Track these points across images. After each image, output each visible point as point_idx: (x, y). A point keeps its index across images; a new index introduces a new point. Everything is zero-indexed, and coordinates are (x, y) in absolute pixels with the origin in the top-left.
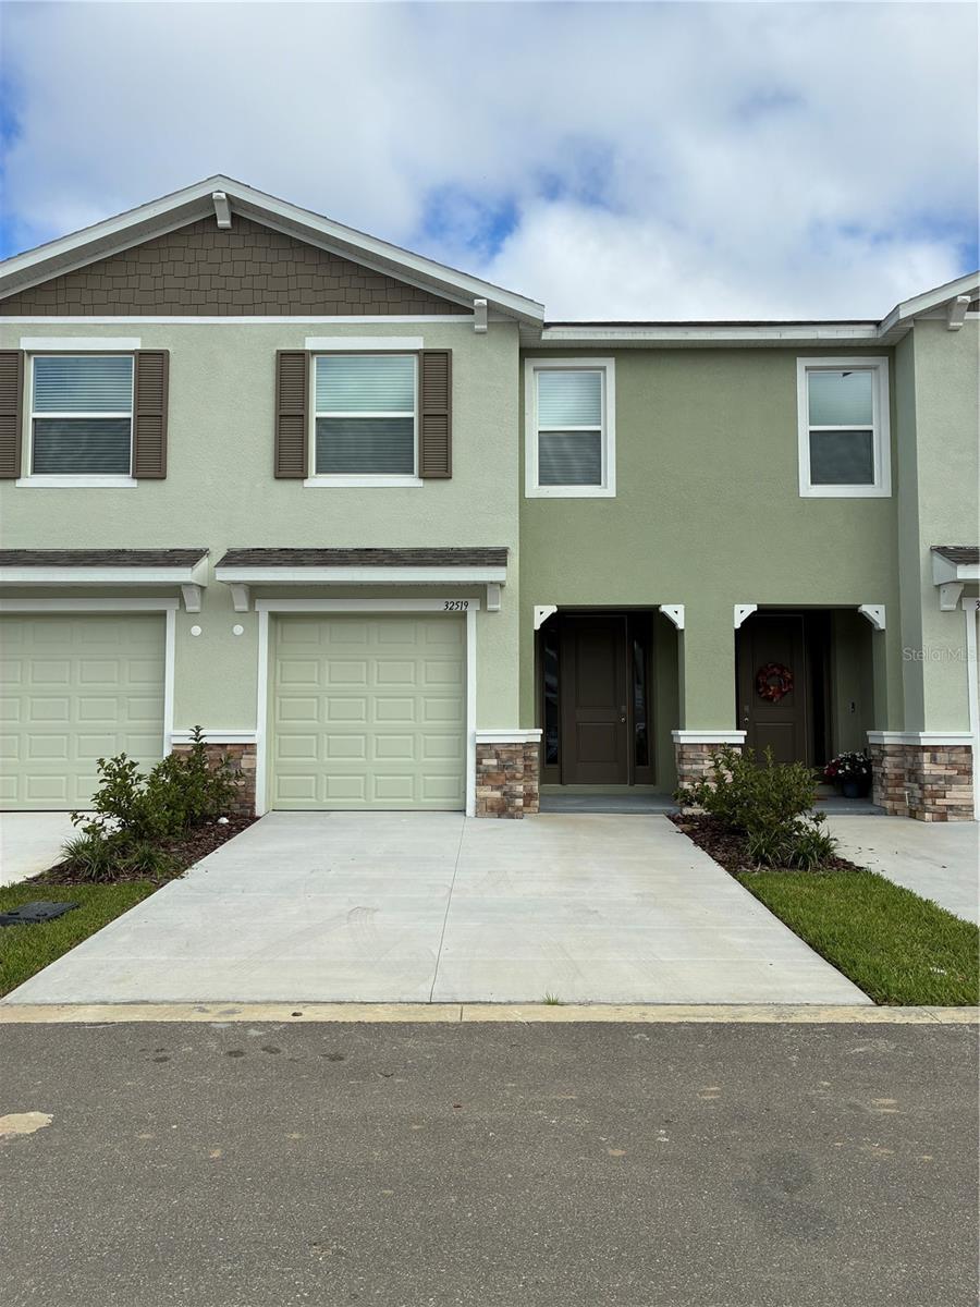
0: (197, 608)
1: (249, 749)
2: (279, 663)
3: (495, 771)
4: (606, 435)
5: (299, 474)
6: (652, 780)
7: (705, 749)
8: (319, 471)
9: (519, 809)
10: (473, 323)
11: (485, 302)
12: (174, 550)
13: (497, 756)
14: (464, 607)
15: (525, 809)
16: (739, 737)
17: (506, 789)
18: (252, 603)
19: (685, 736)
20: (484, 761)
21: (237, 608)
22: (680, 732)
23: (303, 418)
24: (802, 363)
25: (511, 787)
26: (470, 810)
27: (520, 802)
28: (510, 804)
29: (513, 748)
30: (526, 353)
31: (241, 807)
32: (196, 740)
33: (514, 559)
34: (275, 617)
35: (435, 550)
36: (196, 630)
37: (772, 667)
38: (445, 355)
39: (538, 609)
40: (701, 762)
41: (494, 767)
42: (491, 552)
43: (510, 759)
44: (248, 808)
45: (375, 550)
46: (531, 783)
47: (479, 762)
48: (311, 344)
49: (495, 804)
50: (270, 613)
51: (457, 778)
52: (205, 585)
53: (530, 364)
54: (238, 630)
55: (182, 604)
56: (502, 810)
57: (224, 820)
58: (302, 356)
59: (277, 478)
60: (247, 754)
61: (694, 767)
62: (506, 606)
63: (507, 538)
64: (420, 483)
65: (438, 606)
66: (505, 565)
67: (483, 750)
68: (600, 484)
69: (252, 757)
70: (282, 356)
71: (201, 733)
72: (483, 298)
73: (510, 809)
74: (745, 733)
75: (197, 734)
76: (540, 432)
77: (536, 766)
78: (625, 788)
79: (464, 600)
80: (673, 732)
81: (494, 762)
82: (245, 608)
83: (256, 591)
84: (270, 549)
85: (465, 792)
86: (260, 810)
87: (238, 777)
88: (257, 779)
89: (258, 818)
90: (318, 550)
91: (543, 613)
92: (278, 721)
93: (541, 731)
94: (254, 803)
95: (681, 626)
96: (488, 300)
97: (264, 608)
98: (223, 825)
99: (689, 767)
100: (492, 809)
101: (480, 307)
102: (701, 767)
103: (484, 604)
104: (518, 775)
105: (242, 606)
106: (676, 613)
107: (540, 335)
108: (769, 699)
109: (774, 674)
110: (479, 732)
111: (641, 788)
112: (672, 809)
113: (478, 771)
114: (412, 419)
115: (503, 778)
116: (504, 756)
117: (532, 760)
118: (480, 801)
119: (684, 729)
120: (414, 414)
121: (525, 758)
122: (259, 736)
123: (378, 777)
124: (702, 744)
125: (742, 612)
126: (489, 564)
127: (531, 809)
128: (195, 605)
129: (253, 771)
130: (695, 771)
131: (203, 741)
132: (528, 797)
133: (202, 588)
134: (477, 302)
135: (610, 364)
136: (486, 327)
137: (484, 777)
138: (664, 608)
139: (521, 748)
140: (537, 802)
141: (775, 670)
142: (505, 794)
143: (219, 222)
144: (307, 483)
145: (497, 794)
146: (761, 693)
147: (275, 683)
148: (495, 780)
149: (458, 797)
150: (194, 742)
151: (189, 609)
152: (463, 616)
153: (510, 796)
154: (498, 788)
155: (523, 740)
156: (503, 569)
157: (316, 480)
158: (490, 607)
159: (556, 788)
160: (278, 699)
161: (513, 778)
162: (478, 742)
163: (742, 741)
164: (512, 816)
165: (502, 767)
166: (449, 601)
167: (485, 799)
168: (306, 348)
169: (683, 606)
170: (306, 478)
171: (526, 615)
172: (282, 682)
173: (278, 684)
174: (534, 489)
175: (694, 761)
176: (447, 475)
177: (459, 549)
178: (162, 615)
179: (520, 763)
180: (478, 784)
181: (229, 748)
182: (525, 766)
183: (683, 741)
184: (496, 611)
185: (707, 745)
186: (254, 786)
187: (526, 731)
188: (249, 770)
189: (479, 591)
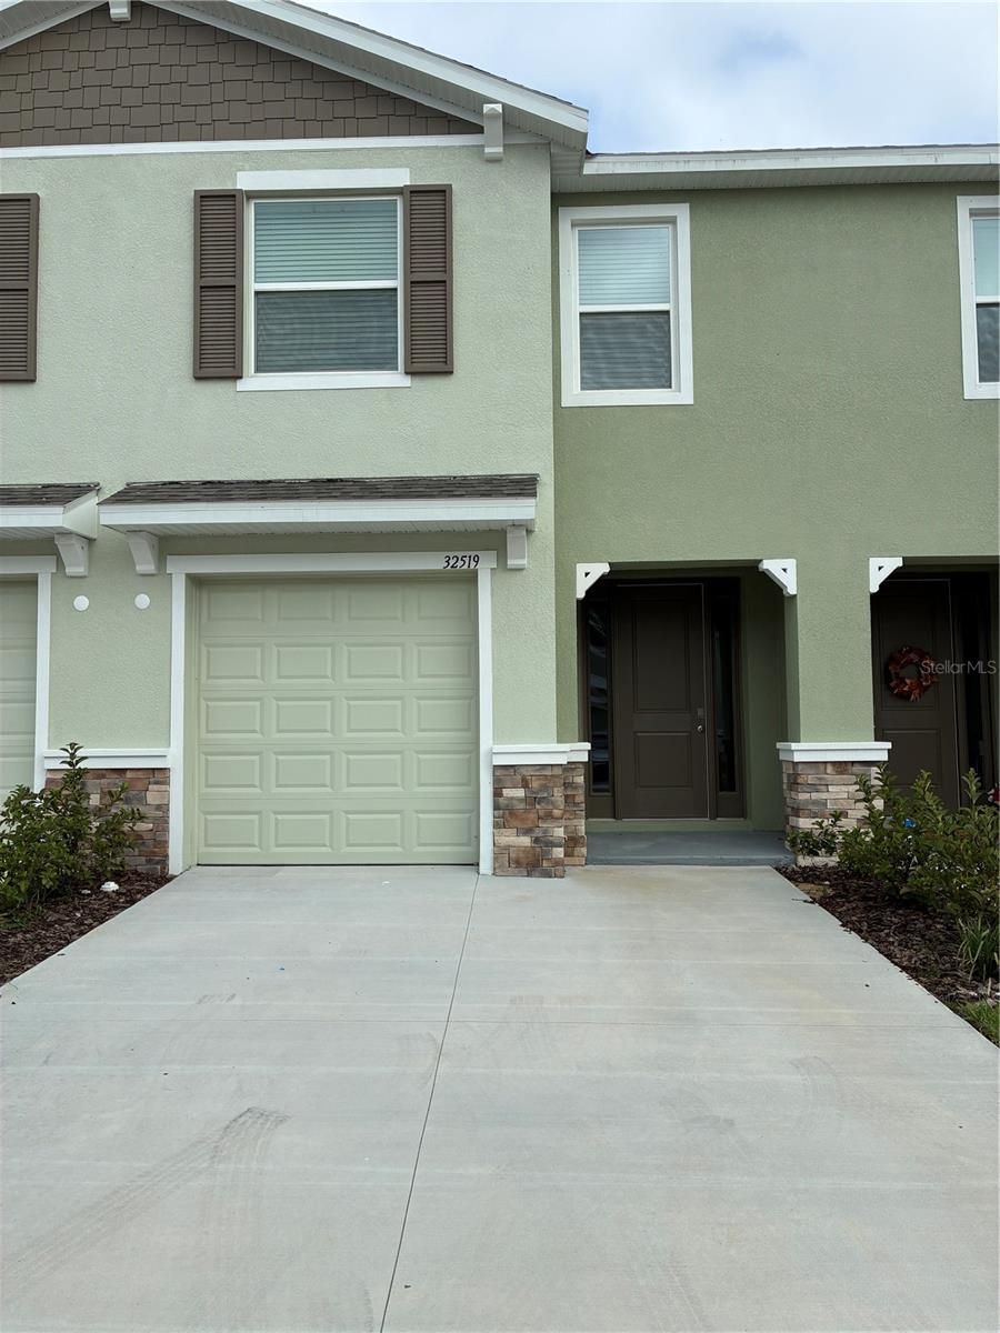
0: (81, 570)
1: (158, 776)
2: (204, 650)
3: (522, 806)
4: (677, 317)
5: (228, 372)
6: (741, 812)
7: (830, 769)
8: (258, 369)
9: (558, 863)
10: (483, 146)
11: (499, 108)
12: (49, 486)
13: (525, 784)
14: (473, 564)
15: (568, 860)
16: (880, 751)
17: (538, 833)
18: (161, 560)
19: (802, 751)
20: (507, 792)
21: (140, 568)
22: (794, 746)
23: (233, 290)
24: (965, 204)
25: (546, 831)
26: (486, 864)
27: (559, 852)
28: (545, 855)
29: (548, 772)
30: (561, 199)
31: (149, 861)
32: (70, 764)
33: (546, 489)
34: (197, 582)
35: (429, 479)
36: (82, 602)
37: (909, 652)
38: (443, 192)
39: (581, 568)
40: (823, 788)
41: (520, 800)
42: (512, 481)
43: (544, 788)
44: (157, 863)
45: (341, 480)
46: (575, 822)
47: (497, 793)
48: (246, 181)
49: (521, 855)
50: (189, 576)
51: (467, 815)
52: (95, 537)
53: (568, 215)
54: (143, 601)
55: (60, 564)
56: (533, 864)
57: (111, 886)
58: (231, 199)
59: (198, 378)
60: (157, 783)
61: (815, 796)
62: (535, 559)
63: (537, 460)
64: (407, 381)
65: (434, 562)
66: (534, 495)
67: (504, 775)
68: (670, 387)
69: (163, 787)
70: (204, 198)
71: (79, 753)
72: (496, 102)
73: (545, 864)
74: (888, 745)
75: (73, 756)
76: (581, 314)
77: (580, 798)
78: (703, 824)
79: (473, 554)
80: (779, 745)
81: (520, 793)
82: (151, 568)
83: (168, 543)
84: (188, 483)
85: (478, 837)
86: (175, 866)
87: (142, 818)
88: (171, 820)
89: (173, 877)
90: (258, 482)
91: (588, 574)
92: (204, 735)
93: (588, 746)
94: (167, 856)
95: (792, 589)
96: (504, 106)
97: (179, 569)
98: (106, 894)
99: (807, 796)
100: (518, 863)
101: (493, 116)
102: (824, 796)
103: (502, 556)
104: (557, 813)
105: (146, 565)
106: (784, 571)
107: (581, 168)
108: (905, 696)
109: (910, 662)
110: (497, 748)
111: (723, 823)
112: (783, 858)
113: (496, 807)
114: (396, 289)
115: (533, 816)
116: (535, 784)
117: (576, 788)
118: (500, 851)
119: (798, 740)
120: (397, 283)
121: (566, 785)
122: (173, 756)
123: (350, 816)
124: (826, 763)
125: (881, 569)
126: (509, 495)
127: (576, 860)
128: (79, 565)
129: (164, 808)
130: (815, 802)
131: (82, 765)
132: (572, 842)
133: (90, 541)
134: (487, 108)
135: (682, 212)
136: (501, 150)
137: (505, 815)
138: (767, 565)
139: (558, 771)
140: (584, 850)
141: (912, 656)
142: (536, 840)
143: (112, 11)
144: (241, 385)
145: (526, 841)
146: (894, 689)
147: (198, 679)
148: (523, 820)
149: (468, 844)
150: (67, 766)
151: (69, 570)
152: (472, 579)
153: (543, 843)
154: (527, 832)
155: (563, 760)
156: (530, 501)
157: (253, 381)
158: (511, 562)
159: (607, 824)
160: (203, 702)
161: (549, 816)
162: (495, 764)
163: (884, 757)
164: (547, 874)
165: (532, 800)
166: (451, 554)
167: (508, 847)
168: (238, 187)
169: (793, 561)
170: (241, 378)
171: (564, 578)
172: (209, 677)
173: (203, 677)
174: (575, 394)
175: (814, 788)
176: (446, 369)
177: (465, 478)
178: (31, 582)
179: (558, 794)
180: (496, 826)
181: (129, 775)
182: (566, 797)
183: (797, 758)
184: (520, 570)
185: (834, 763)
186: (166, 830)
187: (566, 747)
188: (159, 807)
189: (494, 539)
